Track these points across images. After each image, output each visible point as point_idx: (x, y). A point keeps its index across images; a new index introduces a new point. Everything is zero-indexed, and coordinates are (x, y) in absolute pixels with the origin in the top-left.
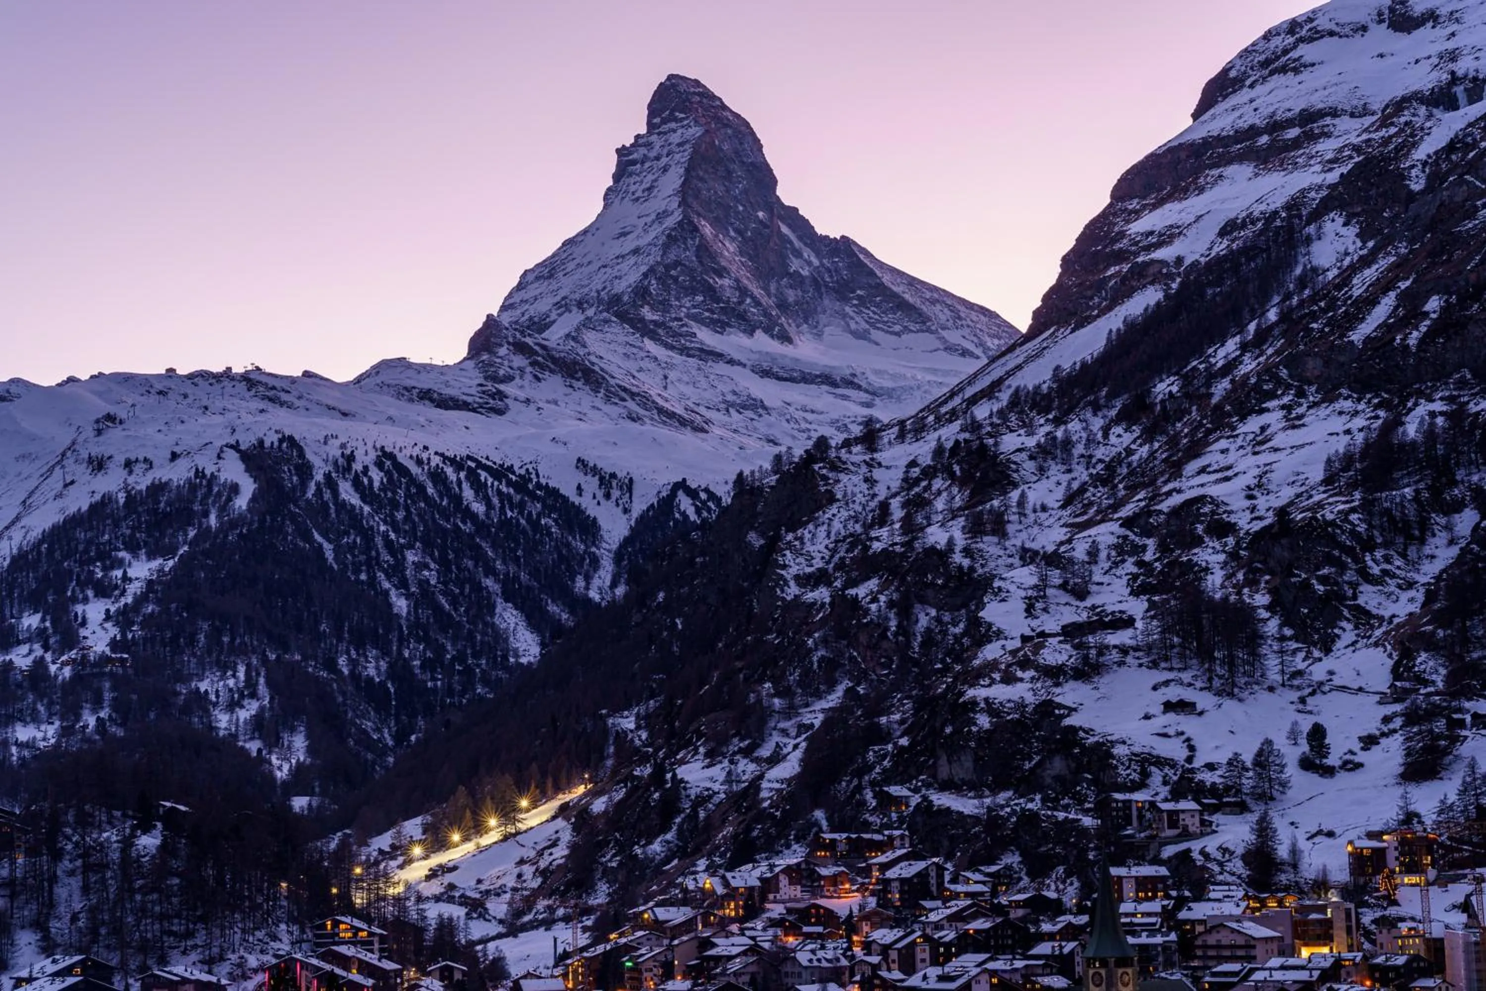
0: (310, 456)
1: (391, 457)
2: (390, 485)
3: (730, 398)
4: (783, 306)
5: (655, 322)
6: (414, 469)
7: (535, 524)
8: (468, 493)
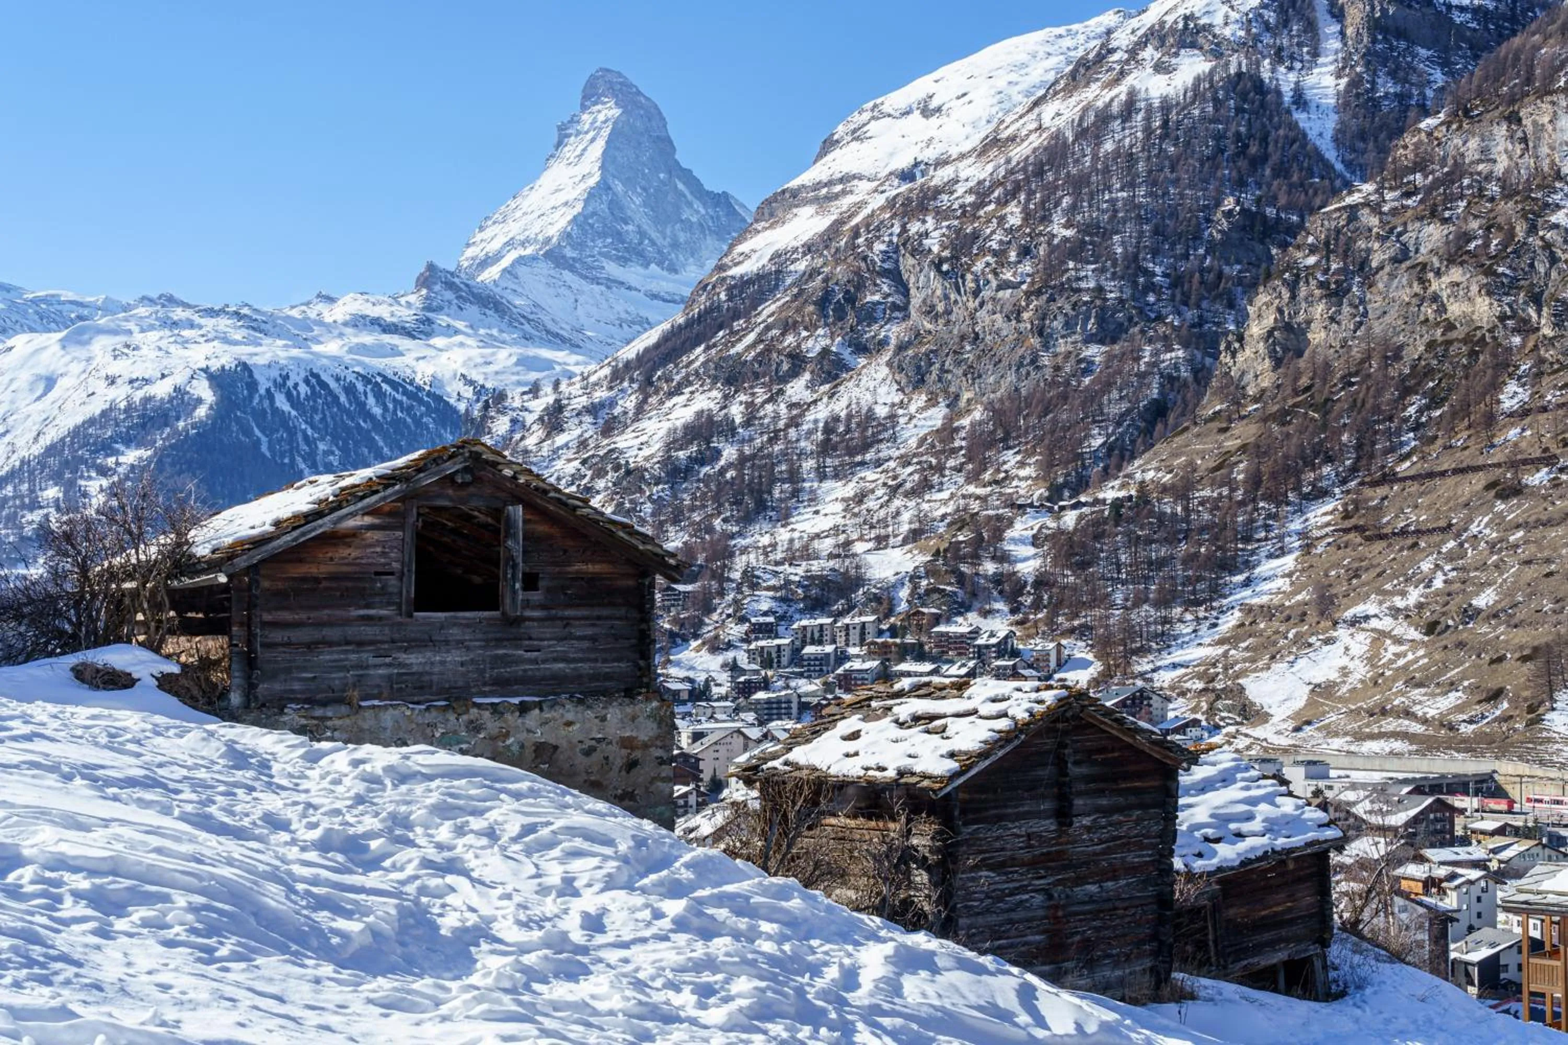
0: (257, 376)
1: (317, 376)
2: (314, 395)
3: (624, 316)
4: (675, 245)
5: (573, 259)
6: (333, 385)
7: (418, 422)
8: (371, 401)
